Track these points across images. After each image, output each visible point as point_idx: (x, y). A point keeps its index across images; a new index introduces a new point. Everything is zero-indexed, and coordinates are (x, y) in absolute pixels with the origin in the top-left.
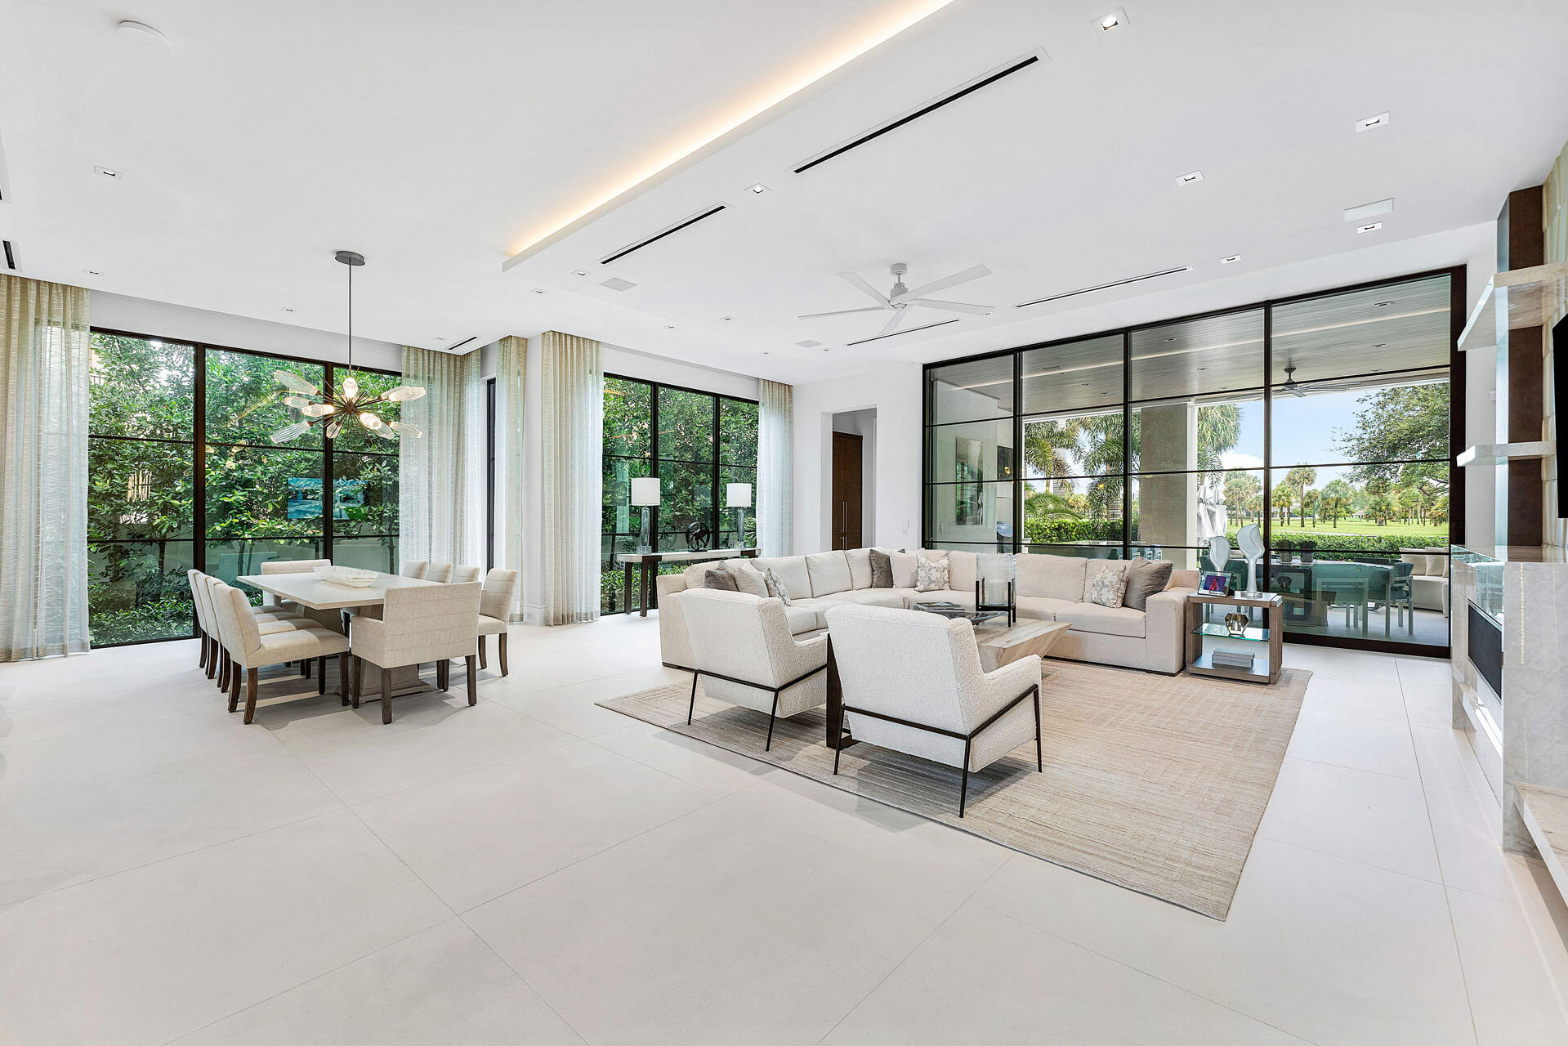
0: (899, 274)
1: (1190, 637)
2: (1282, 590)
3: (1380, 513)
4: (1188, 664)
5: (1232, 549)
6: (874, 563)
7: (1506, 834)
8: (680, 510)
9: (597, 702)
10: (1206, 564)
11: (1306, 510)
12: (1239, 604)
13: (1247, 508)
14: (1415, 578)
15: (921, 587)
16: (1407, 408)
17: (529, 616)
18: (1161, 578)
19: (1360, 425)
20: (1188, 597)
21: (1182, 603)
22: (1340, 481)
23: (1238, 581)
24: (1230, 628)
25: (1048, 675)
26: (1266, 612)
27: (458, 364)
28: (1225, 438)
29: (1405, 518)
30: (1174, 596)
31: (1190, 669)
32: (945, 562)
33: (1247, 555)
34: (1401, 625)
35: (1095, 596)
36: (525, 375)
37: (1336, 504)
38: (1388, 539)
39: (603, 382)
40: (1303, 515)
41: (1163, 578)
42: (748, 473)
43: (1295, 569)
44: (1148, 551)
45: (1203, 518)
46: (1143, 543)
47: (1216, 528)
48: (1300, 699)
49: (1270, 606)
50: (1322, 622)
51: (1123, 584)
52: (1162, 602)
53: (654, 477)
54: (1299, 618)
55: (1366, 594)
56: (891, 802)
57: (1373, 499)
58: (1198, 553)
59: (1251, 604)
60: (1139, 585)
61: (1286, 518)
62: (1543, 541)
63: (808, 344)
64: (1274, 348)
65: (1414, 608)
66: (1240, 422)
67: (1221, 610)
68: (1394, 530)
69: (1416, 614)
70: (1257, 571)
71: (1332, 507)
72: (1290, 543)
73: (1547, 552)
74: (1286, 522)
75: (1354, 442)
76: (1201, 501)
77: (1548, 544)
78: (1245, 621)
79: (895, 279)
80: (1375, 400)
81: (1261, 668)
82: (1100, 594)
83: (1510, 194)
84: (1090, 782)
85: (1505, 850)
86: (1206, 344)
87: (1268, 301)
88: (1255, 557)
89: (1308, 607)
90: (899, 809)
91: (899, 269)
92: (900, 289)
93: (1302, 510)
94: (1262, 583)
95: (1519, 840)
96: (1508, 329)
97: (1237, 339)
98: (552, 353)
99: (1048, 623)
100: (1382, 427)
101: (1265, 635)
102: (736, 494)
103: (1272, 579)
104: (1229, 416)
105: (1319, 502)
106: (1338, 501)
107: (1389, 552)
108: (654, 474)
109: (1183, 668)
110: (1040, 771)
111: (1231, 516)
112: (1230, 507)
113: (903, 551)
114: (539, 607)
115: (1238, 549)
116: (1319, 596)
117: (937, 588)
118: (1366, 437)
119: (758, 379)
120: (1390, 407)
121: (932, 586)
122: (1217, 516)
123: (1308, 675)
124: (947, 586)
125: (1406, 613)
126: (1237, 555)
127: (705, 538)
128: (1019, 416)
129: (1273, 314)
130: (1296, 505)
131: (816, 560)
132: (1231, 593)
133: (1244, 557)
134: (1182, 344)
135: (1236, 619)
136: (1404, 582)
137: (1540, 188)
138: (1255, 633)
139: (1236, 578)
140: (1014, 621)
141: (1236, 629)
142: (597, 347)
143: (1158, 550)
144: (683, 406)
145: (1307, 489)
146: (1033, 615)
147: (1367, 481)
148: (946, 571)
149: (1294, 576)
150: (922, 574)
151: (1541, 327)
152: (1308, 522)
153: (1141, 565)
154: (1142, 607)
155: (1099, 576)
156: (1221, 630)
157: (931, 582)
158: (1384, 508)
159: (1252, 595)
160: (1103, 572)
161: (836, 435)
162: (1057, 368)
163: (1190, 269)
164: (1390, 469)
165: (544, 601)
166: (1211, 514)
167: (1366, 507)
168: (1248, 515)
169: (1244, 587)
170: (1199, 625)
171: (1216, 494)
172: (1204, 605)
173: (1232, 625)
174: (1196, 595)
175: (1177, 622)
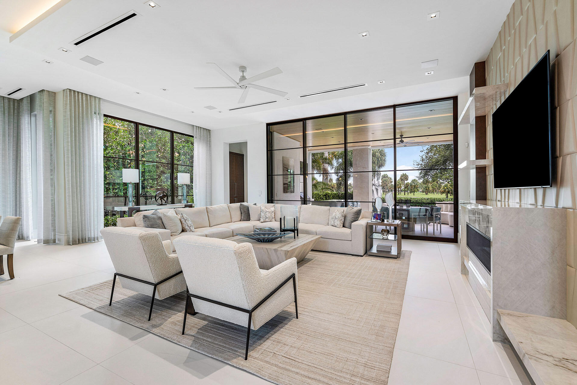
0: (243, 72)
1: (368, 240)
2: (400, 219)
3: (427, 191)
4: (367, 252)
5: (383, 202)
6: (242, 210)
7: (494, 333)
8: (160, 186)
9: (60, 294)
10: (375, 209)
11: (406, 189)
12: (386, 225)
13: (388, 188)
14: (442, 212)
15: (262, 220)
16: (434, 155)
17: (59, 240)
18: (357, 215)
19: (421, 160)
20: (367, 223)
21: (365, 226)
22: (415, 180)
23: (386, 215)
24: (383, 235)
25: (313, 259)
26: (395, 228)
27: (16, 104)
28: (381, 163)
29: (433, 192)
30: (362, 222)
31: (368, 253)
32: (273, 209)
33: (389, 205)
34: (437, 230)
35: (332, 223)
36: (55, 111)
37: (414, 187)
38: (430, 199)
39: (103, 118)
40: (405, 191)
41: (358, 215)
42: (190, 169)
43: (404, 210)
44: (355, 203)
45: (374, 191)
46: (354, 200)
47: (378, 195)
48: (408, 265)
49: (397, 226)
50: (413, 230)
51: (343, 217)
52: (357, 225)
53: (137, 169)
54: (406, 228)
55: (427, 219)
56: (208, 353)
57: (424, 186)
58: (373, 204)
59: (390, 225)
60: (349, 218)
61: (400, 192)
62: (487, 198)
63: (210, 108)
64: (397, 126)
65: (442, 223)
66: (386, 158)
67: (380, 228)
68: (431, 196)
69: (442, 225)
70: (392, 211)
71: (413, 188)
72: (402, 200)
73: (489, 202)
74: (400, 193)
75: (420, 166)
76: (373, 185)
77: (489, 200)
78: (388, 232)
79: (241, 74)
80: (425, 152)
81: (394, 252)
82: (334, 222)
83: (475, 63)
84: (320, 322)
85: (494, 341)
86: (374, 122)
87: (395, 105)
88: (392, 205)
89: (408, 224)
90: (212, 357)
91: (243, 69)
92: (243, 78)
93: (405, 189)
94: (394, 215)
95: (499, 336)
96: (474, 116)
97: (384, 121)
98: (68, 101)
99: (313, 236)
100: (428, 161)
101: (395, 237)
102: (183, 178)
103: (397, 214)
104: (382, 156)
105: (409, 187)
106: (415, 186)
107: (432, 203)
108: (137, 167)
109: (366, 253)
110: (297, 318)
111: (383, 191)
112: (383, 188)
113: (255, 204)
114: (63, 235)
115: (386, 202)
116: (412, 220)
117: (269, 220)
118: (423, 164)
119: (193, 126)
120: (430, 154)
121: (267, 220)
122: (379, 190)
123: (410, 252)
124: (274, 220)
125: (439, 225)
126: (385, 205)
127: (165, 199)
128: (305, 147)
129: (396, 111)
130: (403, 188)
131: (211, 209)
132: (383, 221)
133: (388, 206)
134: (366, 122)
135: (385, 232)
136: (438, 214)
137: (485, 62)
138: (391, 237)
139: (385, 214)
140: (298, 235)
141: (385, 235)
142: (99, 101)
143: (359, 203)
144: (161, 138)
145: (406, 182)
146: (307, 232)
147: (423, 179)
148: (273, 213)
149: (403, 212)
150: (262, 214)
151: (485, 116)
152: (406, 193)
153: (351, 209)
154: (350, 227)
155: (334, 214)
156: (379, 236)
157: (267, 218)
158: (427, 189)
159: (390, 221)
160: (336, 212)
161: (231, 153)
162: (321, 129)
163: (366, 85)
164: (430, 175)
165: (67, 232)
166: (377, 190)
167: (423, 189)
168: (389, 191)
169: (388, 218)
170: (372, 235)
171: (379, 182)
172: (374, 226)
173: (383, 234)
174: (370, 222)
175: (363, 234)
